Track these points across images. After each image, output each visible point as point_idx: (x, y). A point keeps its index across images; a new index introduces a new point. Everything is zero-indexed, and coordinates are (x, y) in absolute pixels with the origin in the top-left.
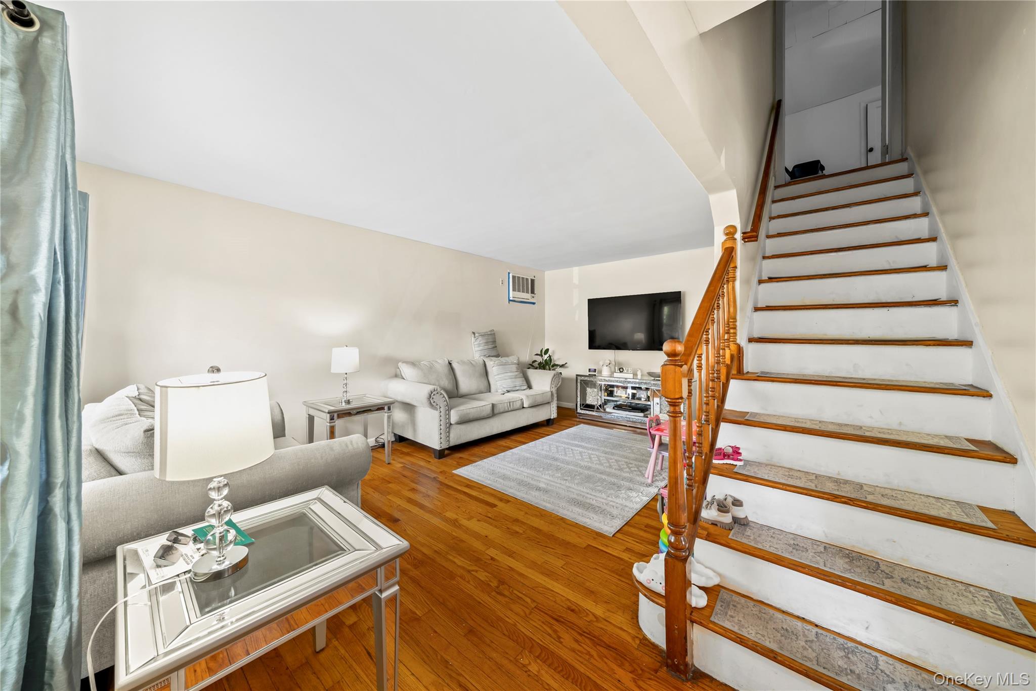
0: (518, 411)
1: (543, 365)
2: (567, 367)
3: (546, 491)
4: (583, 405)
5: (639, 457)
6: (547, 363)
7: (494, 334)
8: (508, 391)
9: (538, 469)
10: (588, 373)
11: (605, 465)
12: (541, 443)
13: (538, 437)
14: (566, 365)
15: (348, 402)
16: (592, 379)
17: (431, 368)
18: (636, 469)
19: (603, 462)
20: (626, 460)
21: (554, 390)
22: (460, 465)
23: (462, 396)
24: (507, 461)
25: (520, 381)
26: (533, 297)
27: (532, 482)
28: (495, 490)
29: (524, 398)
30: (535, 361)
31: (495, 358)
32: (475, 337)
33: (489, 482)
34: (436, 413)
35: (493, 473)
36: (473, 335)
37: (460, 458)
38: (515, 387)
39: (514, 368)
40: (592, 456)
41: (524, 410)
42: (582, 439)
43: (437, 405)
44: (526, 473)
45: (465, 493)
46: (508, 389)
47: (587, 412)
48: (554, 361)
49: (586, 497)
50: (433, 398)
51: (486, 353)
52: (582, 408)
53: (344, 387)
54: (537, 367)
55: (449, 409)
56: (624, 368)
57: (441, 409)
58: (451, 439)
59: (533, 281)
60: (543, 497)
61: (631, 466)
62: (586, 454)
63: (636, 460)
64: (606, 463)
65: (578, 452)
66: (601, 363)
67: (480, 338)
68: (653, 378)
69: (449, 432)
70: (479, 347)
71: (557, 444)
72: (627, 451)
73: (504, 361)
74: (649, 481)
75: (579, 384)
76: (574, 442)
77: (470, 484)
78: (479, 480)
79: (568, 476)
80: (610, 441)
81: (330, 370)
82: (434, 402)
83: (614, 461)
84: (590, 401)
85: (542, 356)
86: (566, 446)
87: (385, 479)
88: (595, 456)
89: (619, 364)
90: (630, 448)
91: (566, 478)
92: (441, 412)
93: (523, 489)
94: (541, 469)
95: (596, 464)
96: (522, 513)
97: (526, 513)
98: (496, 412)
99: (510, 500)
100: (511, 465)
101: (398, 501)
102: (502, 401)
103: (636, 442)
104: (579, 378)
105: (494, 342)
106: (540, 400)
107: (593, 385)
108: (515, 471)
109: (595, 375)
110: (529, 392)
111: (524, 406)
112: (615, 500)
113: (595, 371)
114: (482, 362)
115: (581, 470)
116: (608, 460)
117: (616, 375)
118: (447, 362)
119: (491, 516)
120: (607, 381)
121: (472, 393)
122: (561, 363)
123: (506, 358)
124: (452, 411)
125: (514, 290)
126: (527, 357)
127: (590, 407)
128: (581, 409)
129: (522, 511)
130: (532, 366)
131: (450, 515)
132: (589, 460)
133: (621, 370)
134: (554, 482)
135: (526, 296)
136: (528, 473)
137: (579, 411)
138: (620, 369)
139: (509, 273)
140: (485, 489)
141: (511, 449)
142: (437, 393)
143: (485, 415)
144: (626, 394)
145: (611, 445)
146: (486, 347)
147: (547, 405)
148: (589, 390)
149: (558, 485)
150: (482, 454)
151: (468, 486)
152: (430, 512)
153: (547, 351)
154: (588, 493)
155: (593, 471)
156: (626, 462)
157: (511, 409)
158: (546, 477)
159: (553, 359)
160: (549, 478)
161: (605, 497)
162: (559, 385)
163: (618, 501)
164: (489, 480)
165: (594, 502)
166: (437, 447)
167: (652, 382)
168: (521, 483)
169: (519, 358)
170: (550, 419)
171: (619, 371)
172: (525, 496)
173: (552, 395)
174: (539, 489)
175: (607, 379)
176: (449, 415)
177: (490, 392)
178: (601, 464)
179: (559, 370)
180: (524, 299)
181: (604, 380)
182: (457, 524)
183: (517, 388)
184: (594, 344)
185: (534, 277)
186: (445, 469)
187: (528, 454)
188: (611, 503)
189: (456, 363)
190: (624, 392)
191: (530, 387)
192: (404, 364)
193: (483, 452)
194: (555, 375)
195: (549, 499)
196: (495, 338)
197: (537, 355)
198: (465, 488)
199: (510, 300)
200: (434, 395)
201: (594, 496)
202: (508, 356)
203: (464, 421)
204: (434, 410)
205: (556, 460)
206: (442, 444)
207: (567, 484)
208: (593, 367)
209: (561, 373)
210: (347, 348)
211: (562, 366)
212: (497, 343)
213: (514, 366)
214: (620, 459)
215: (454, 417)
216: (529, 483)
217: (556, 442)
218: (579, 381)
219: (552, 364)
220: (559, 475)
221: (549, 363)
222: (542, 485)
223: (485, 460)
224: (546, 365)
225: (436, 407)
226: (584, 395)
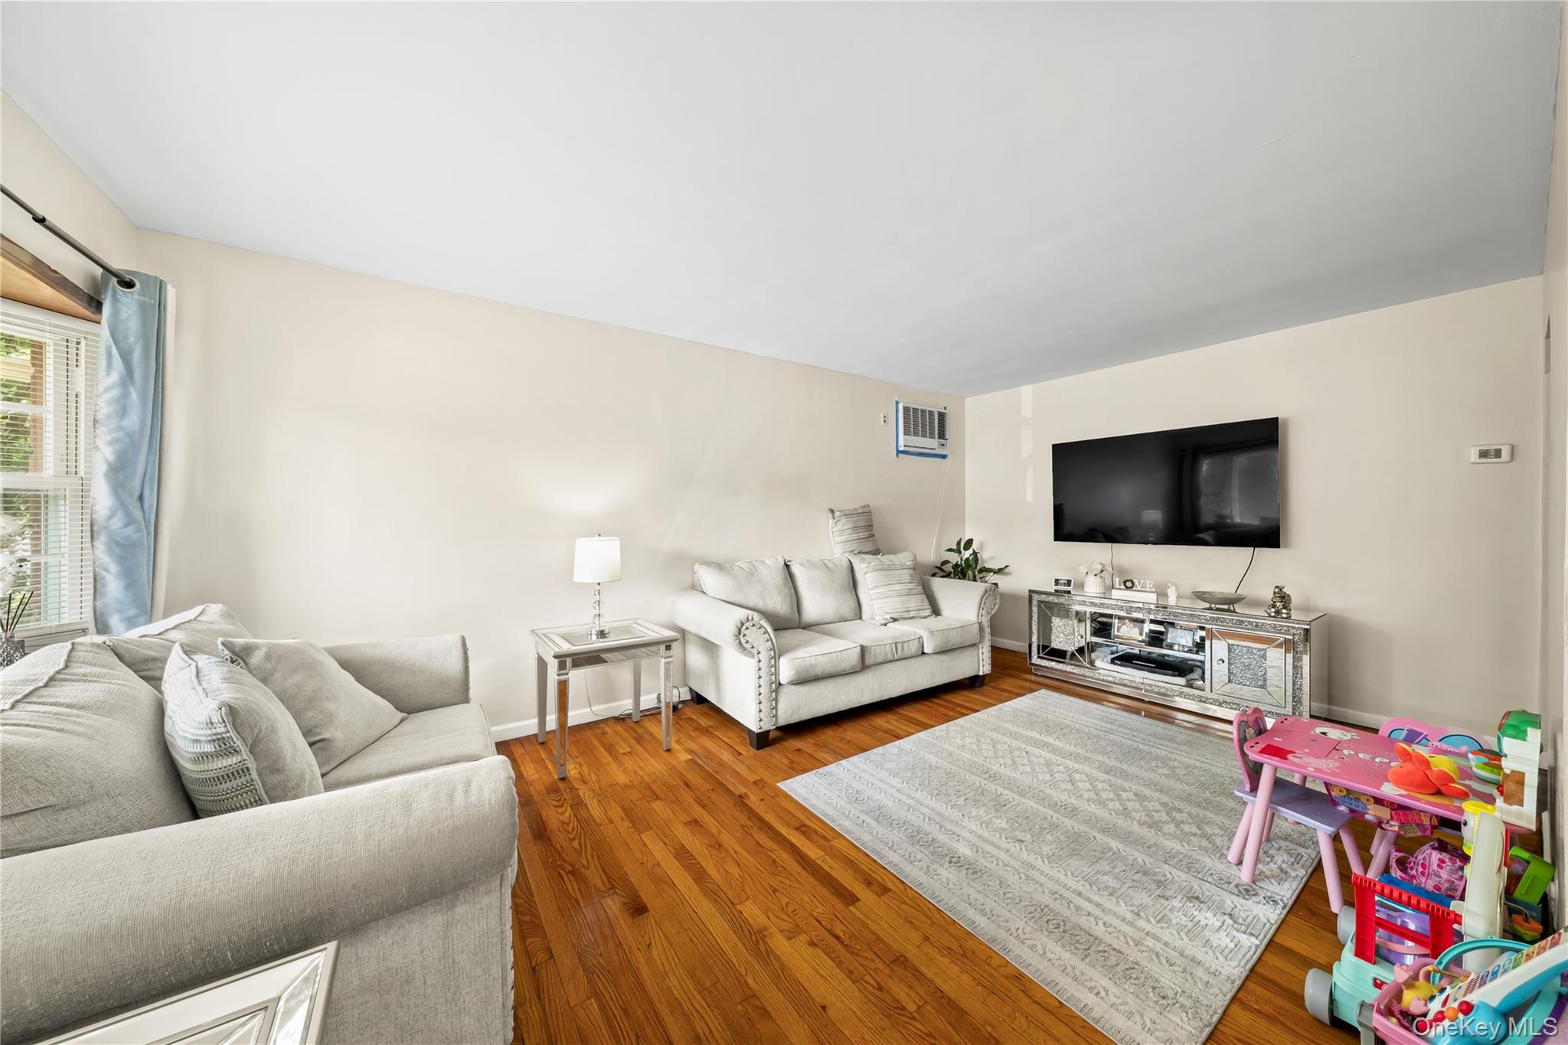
0: (912, 661)
1: (962, 569)
2: (1008, 574)
3: (973, 870)
4: (1045, 647)
5: (1192, 790)
6: (970, 566)
7: (870, 512)
8: (895, 620)
9: (953, 798)
10: (1052, 588)
11: (1111, 805)
12: (958, 728)
13: (951, 713)
14: (1007, 570)
15: (602, 634)
16: (1062, 600)
17: (751, 574)
18: (1194, 829)
19: (1104, 795)
20: (1165, 799)
21: (985, 621)
22: (796, 769)
23: (807, 627)
24: (888, 770)
25: (917, 602)
26: (943, 445)
27: (942, 838)
28: (858, 848)
29: (925, 635)
30: (946, 562)
31: (871, 556)
32: (834, 519)
33: (847, 823)
34: (752, 663)
35: (857, 799)
36: (830, 515)
37: (798, 750)
38: (908, 611)
39: (906, 575)
40: (1077, 777)
41: (924, 658)
42: (1048, 728)
43: (753, 647)
44: (927, 806)
45: (794, 850)
46: (895, 616)
47: (1053, 664)
48: (983, 561)
49: (1078, 908)
50: (744, 635)
51: (854, 546)
52: (1041, 655)
53: (594, 608)
54: (950, 573)
55: (777, 654)
56: (1136, 581)
57: (761, 656)
58: (780, 712)
59: (942, 416)
60: (966, 889)
61: (1178, 816)
62: (1062, 768)
63: (1188, 799)
64: (1111, 800)
65: (1042, 761)
66: (1083, 569)
67: (843, 520)
68: (1207, 605)
69: (776, 700)
70: (841, 536)
71: (995, 735)
72: (1160, 771)
73: (889, 563)
74: (1245, 874)
75: (1035, 609)
76: (1028, 733)
77: (809, 825)
78: (826, 815)
79: (1025, 831)
80: (1112, 737)
81: (572, 578)
82: (747, 642)
83: (1131, 796)
84: (1057, 643)
85: (960, 553)
86: (1014, 743)
87: (651, 789)
88: (1084, 776)
89: (1121, 571)
90: (1164, 761)
91: (1020, 835)
92: (760, 661)
93: (920, 856)
94: (961, 802)
95: (1088, 800)
96: (915, 937)
97: (927, 939)
98: (868, 662)
99: (890, 885)
100: (895, 782)
101: (660, 853)
102: (882, 640)
103: (1175, 745)
104: (1036, 597)
105: (870, 526)
106: (956, 639)
107: (1064, 612)
108: (904, 798)
109: (1069, 592)
110: (934, 622)
111: (925, 651)
112: (1156, 931)
113: (1069, 583)
114: (845, 564)
115: (1055, 815)
116: (1117, 790)
117: (1115, 594)
118: (783, 563)
119: (841, 934)
120: (1096, 605)
121: (828, 620)
122: (996, 567)
123: (892, 557)
124: (782, 660)
125: (907, 433)
126: (931, 554)
127: (1059, 654)
128: (1039, 657)
129: (917, 929)
130: (941, 570)
131: (751, 911)
132: (1069, 786)
133: (1128, 584)
134: (991, 843)
135: (931, 443)
136: (932, 810)
137: (1035, 660)
138: (1125, 582)
139: (897, 403)
140: (836, 843)
141: (899, 738)
142: (754, 625)
143: (848, 668)
144: (1141, 634)
145: (1115, 748)
146: (854, 536)
147: (971, 649)
148: (1056, 622)
149: (1003, 856)
150: (838, 744)
151: (803, 829)
152: (713, 893)
153: (969, 543)
154: (1080, 894)
155: (1086, 822)
156: (1165, 805)
157: (898, 656)
158: (974, 826)
159: (982, 557)
160: (980, 832)
161: (1129, 916)
162: (994, 611)
163: (1167, 935)
164: (848, 817)
165: (1099, 930)
166: (754, 726)
167: (1208, 614)
168: (916, 837)
169: (915, 556)
170: (977, 677)
171: (1123, 587)
172: (923, 879)
173: (981, 629)
174: (956, 861)
175: (1097, 601)
176: (776, 666)
177: (861, 619)
178: (1102, 803)
179: (992, 578)
180: (926, 448)
181: (1092, 603)
182: (762, 947)
183: (912, 614)
184: (1064, 532)
185: (945, 408)
186: (766, 776)
187: (932, 757)
188: (1150, 942)
189: (799, 566)
190: (1137, 630)
191: (936, 611)
192: (704, 567)
193: (842, 739)
194: (986, 592)
195: (980, 897)
196: (871, 520)
197: (950, 550)
198: (796, 833)
199: (899, 452)
200: (747, 628)
201: (1098, 905)
202: (894, 552)
203: (804, 680)
204: (749, 656)
205: (994, 777)
206: (762, 723)
207: (1025, 855)
208: (1063, 576)
209: (996, 584)
210: (600, 538)
211: (1000, 571)
212: (874, 529)
213: (904, 571)
214: (1147, 792)
215: (787, 670)
216: (933, 840)
217: (992, 730)
218: (1035, 602)
219: (978, 568)
220: (1004, 825)
221: (974, 566)
222: (964, 850)
223: (844, 762)
224: (966, 570)
225: (751, 652)
226: (1046, 629)
